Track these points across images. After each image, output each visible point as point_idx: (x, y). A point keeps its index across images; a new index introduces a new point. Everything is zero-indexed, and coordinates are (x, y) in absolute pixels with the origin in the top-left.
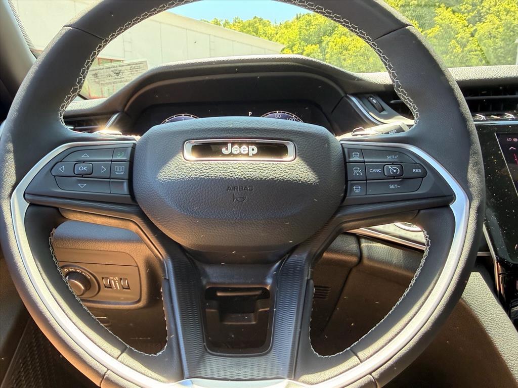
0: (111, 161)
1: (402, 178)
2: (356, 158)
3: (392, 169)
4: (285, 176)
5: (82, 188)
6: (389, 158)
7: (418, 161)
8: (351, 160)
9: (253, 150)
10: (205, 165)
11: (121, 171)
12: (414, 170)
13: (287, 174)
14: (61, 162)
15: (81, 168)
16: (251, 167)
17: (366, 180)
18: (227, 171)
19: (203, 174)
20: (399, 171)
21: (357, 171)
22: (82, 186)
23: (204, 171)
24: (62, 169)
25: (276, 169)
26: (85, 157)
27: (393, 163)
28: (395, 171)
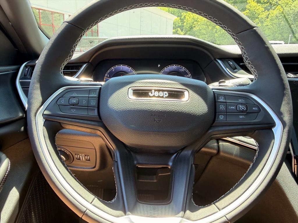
0: (88, 97)
1: (246, 113)
2: (221, 99)
3: (242, 107)
4: (182, 110)
5: (74, 112)
6: (240, 101)
7: (256, 103)
8: (219, 101)
9: (166, 94)
10: (140, 102)
11: (94, 103)
12: (253, 108)
13: (184, 108)
14: (62, 97)
15: (73, 101)
16: (164, 104)
17: (227, 113)
18: (152, 106)
19: (139, 107)
20: (245, 108)
21: (222, 107)
22: (73, 111)
23: (139, 105)
24: (62, 101)
25: (178, 105)
26: (74, 95)
27: (242, 104)
28: (243, 108)
